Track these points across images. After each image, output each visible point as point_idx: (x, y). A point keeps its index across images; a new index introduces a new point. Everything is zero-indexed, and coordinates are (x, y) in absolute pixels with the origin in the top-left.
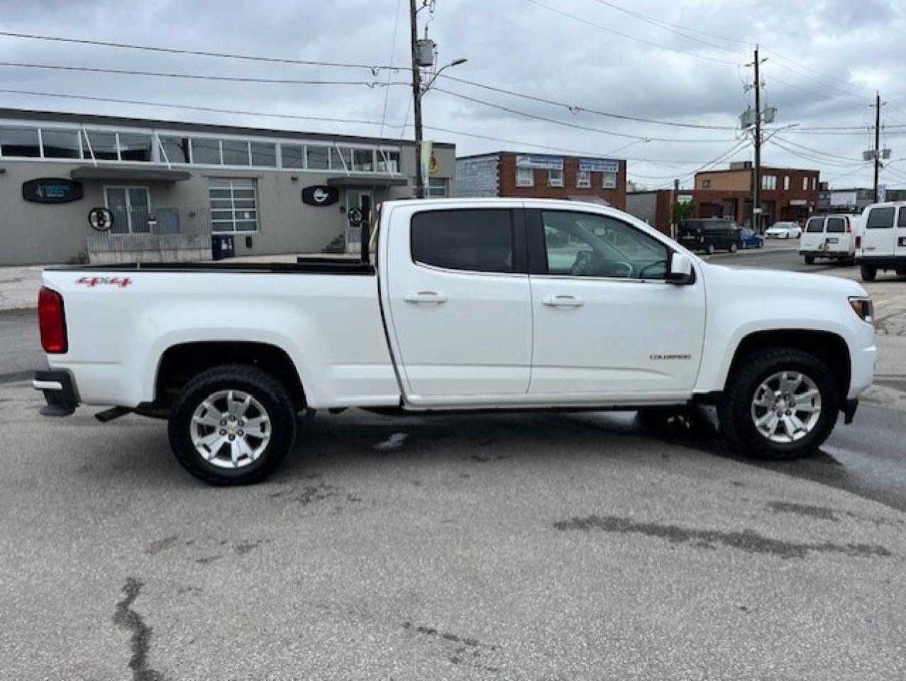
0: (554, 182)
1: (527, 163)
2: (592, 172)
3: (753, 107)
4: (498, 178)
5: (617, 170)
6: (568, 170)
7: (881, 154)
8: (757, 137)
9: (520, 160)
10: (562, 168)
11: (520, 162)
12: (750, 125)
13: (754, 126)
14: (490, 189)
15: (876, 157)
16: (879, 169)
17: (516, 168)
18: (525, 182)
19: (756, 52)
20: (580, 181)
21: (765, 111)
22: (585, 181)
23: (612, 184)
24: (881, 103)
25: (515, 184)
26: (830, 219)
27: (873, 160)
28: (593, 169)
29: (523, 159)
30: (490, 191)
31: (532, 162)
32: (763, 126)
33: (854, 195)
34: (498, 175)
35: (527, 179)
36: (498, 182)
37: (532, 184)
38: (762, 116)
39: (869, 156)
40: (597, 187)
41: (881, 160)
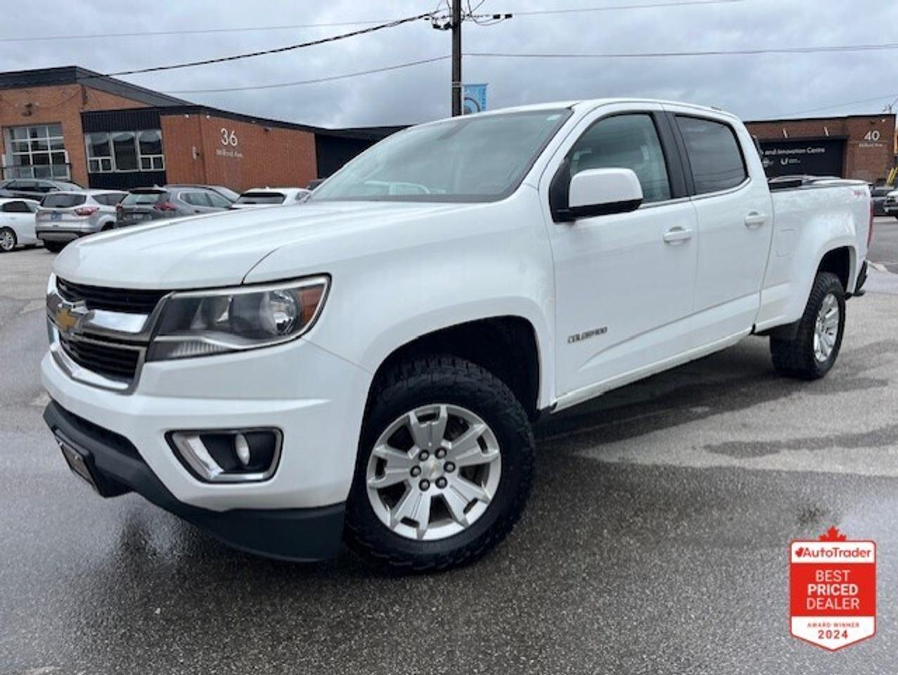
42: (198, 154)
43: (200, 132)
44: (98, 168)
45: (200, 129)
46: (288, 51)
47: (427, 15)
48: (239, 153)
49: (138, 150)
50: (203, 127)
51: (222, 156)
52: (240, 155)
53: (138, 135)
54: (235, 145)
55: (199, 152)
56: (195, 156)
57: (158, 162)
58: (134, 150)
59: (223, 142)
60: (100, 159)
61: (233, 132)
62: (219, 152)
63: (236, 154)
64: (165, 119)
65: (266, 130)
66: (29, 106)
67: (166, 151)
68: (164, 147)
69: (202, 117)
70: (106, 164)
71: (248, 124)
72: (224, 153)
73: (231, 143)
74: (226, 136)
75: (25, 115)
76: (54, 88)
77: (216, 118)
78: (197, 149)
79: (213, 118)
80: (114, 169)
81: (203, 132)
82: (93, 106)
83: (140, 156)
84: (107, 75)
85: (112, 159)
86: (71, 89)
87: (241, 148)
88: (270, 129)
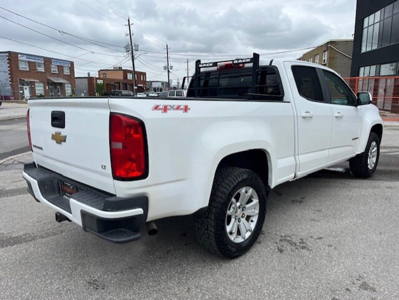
0: (39, 69)
1: (24, 58)
2: (58, 65)
3: (130, 44)
4: (8, 65)
5: (70, 66)
6: (46, 63)
7: (170, 68)
8: (133, 57)
9: (20, 57)
10: (43, 62)
11: (20, 58)
12: (129, 51)
13: (131, 52)
14: (4, 70)
15: (168, 68)
16: (169, 73)
17: (19, 60)
18: (24, 68)
19: (129, 20)
20: (52, 70)
21: (134, 46)
22: (55, 70)
23: (68, 73)
24: (168, 48)
25: (19, 69)
26: (177, 92)
27: (167, 70)
28: (58, 64)
29: (22, 56)
30: (4, 72)
31: (27, 58)
32: (134, 52)
33: (160, 83)
34: (8, 63)
35: (25, 67)
36: (9, 67)
37: (28, 69)
38: (134, 48)
39: (165, 68)
40: (61, 74)
41: (170, 70)
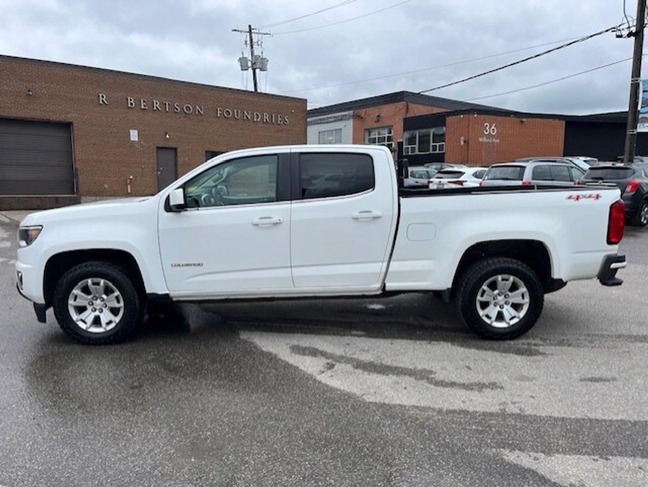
42: (465, 142)
43: (468, 127)
44: (408, 152)
45: (469, 125)
46: (524, 62)
47: (614, 28)
48: (496, 139)
49: (431, 141)
50: (471, 123)
51: (483, 143)
52: (498, 141)
53: (432, 131)
54: (493, 134)
55: (466, 140)
56: (462, 143)
57: (441, 147)
58: (429, 140)
59: (485, 132)
60: (410, 146)
61: (494, 125)
62: (481, 140)
63: (494, 140)
64: (449, 120)
65: (522, 122)
66: (378, 116)
67: (446, 140)
68: (447, 138)
69: (471, 116)
70: (413, 150)
71: (507, 118)
72: (485, 140)
73: (491, 132)
74: (487, 128)
75: (376, 122)
76: (391, 105)
77: (482, 116)
78: (465, 139)
79: (479, 116)
80: (417, 152)
81: (470, 127)
82: (411, 114)
83: (432, 144)
84: (419, 93)
85: (417, 146)
86: (401, 105)
87: (498, 136)
88: (524, 120)
